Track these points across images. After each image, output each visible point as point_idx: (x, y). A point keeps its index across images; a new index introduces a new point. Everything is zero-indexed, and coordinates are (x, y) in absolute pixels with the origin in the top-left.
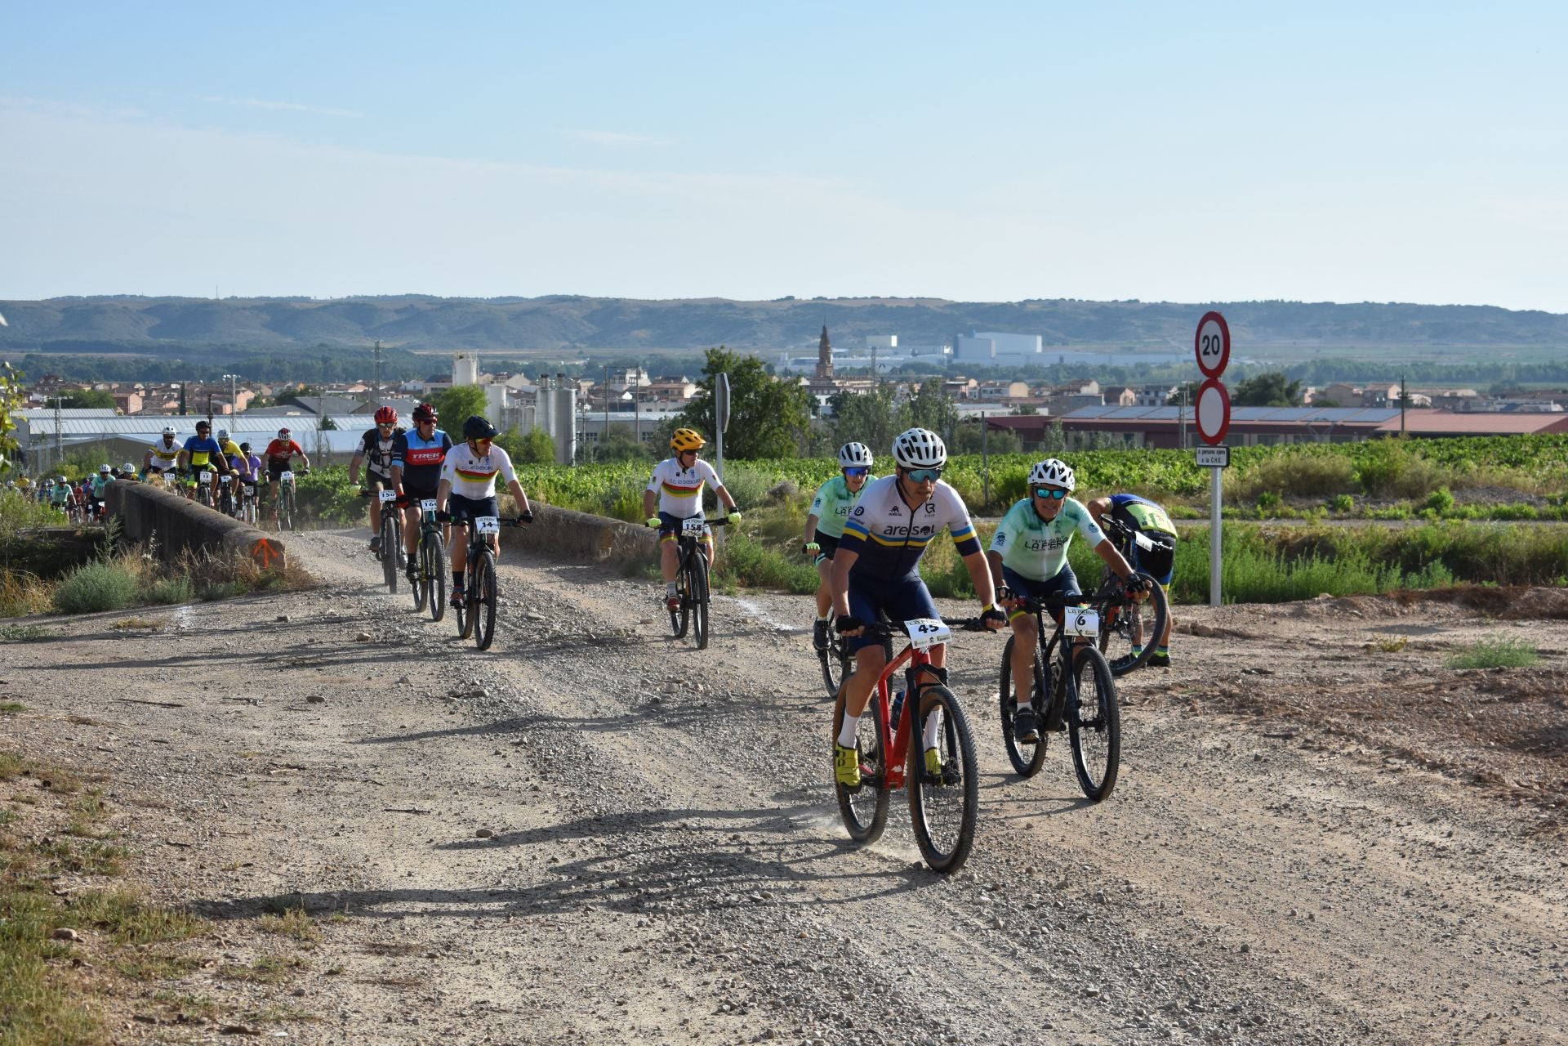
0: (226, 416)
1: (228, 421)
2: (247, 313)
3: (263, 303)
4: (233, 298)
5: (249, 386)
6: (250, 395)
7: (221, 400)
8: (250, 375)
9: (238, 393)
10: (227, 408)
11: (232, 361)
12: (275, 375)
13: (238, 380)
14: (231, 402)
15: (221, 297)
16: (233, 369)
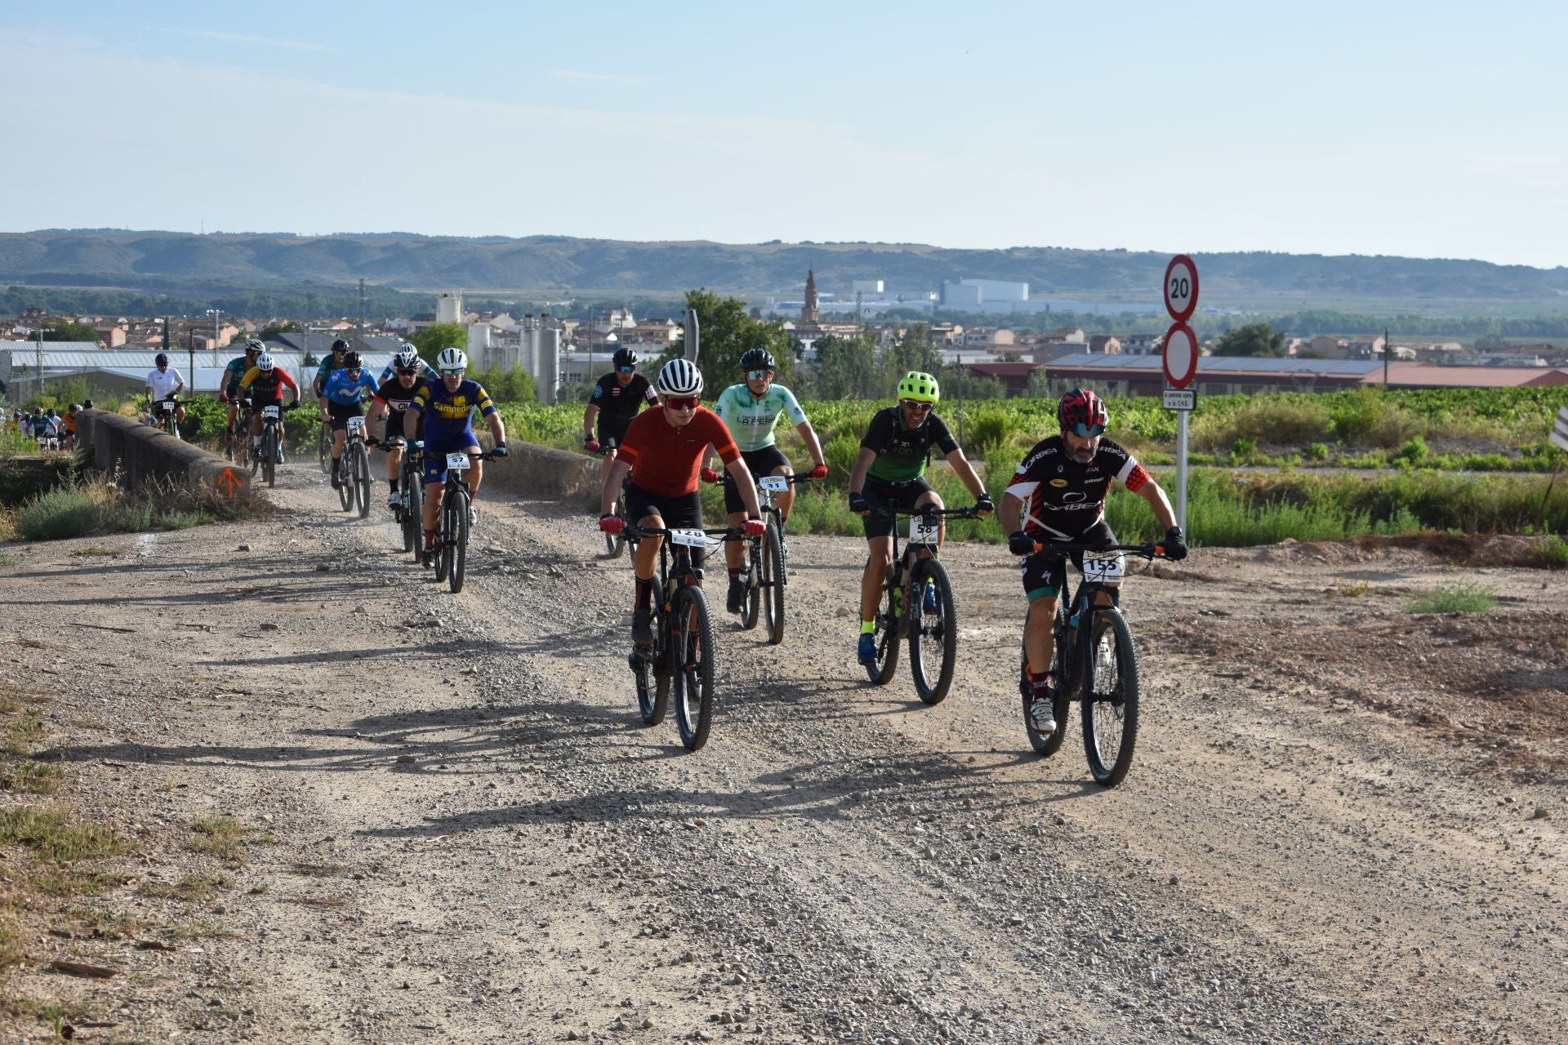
0: (210, 351)
1: (211, 356)
2: (232, 248)
3: (248, 239)
4: (218, 234)
5: (233, 322)
6: (234, 331)
7: (204, 335)
8: (234, 310)
9: (221, 328)
10: (211, 344)
11: (217, 297)
12: (260, 311)
13: (221, 316)
14: (213, 337)
15: (207, 232)
16: (216, 305)
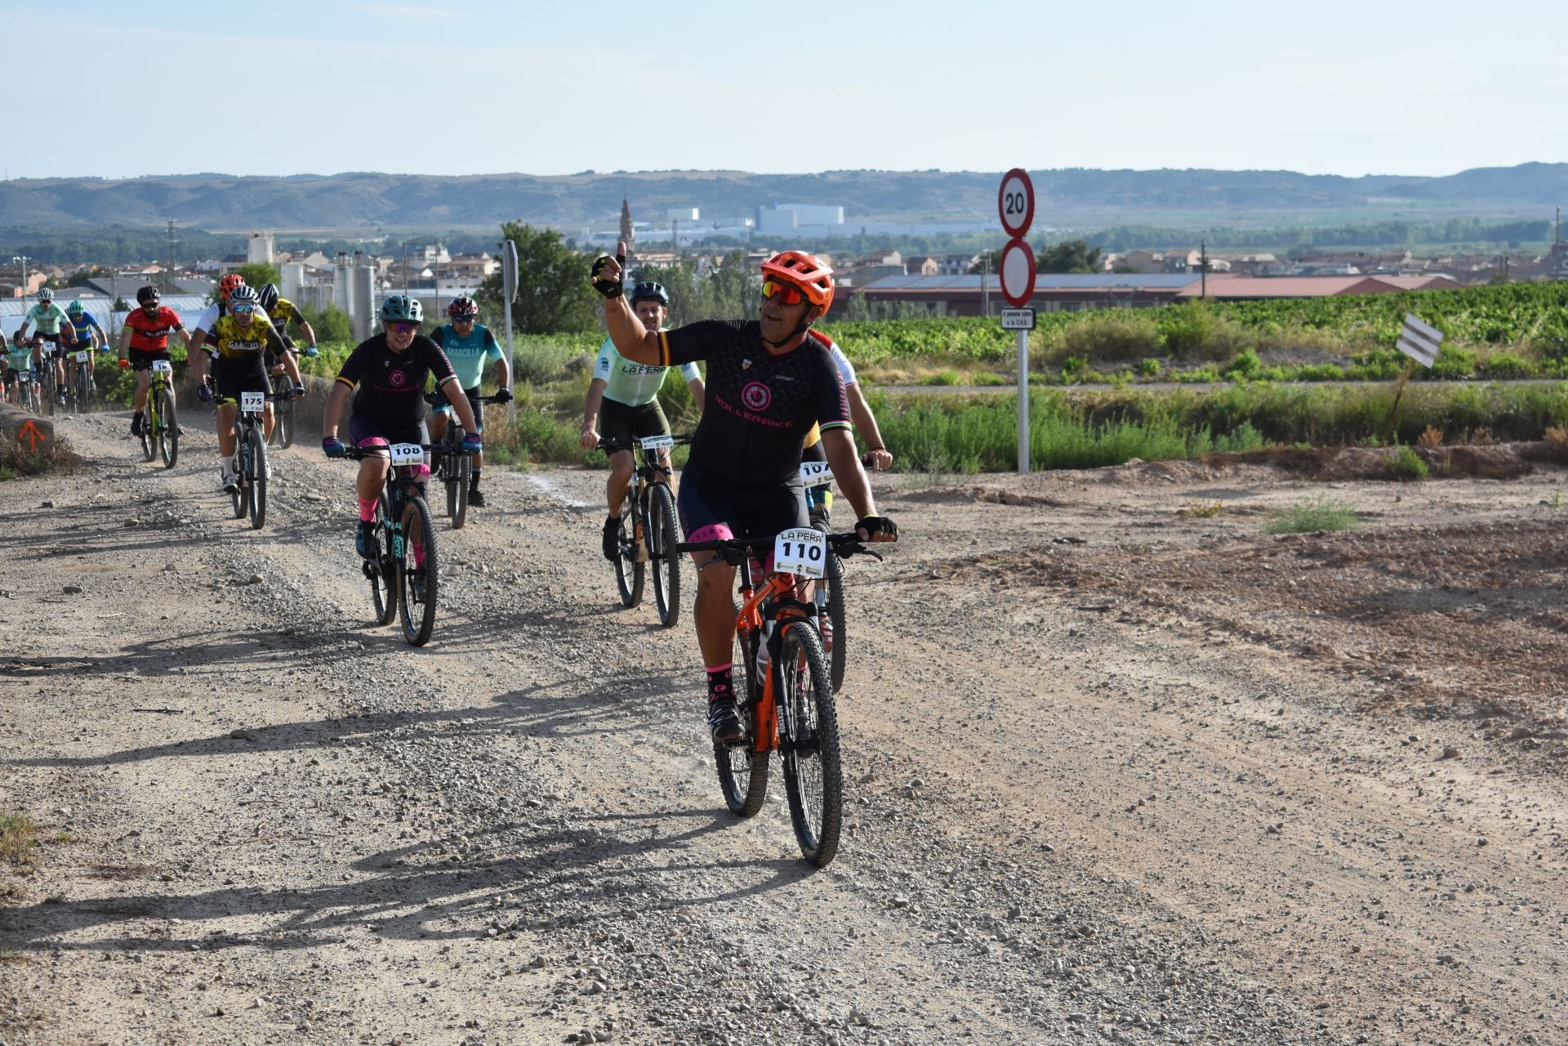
0: (17, 300)
1: (19, 304)
2: (37, 194)
3: (54, 184)
4: (23, 180)
5: (41, 269)
6: (43, 278)
7: (12, 282)
8: (41, 257)
9: (29, 275)
10: (19, 291)
11: (24, 244)
12: (69, 257)
13: (28, 263)
14: (21, 285)
15: (11, 179)
16: (21, 252)
